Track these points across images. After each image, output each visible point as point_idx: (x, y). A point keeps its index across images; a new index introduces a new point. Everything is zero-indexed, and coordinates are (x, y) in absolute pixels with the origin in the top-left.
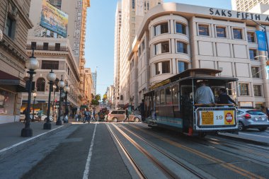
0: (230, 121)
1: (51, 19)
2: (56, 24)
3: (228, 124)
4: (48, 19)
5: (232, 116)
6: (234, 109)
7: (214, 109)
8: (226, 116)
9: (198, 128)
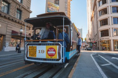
0: (52, 55)
1: (51, 8)
2: (54, 10)
3: (50, 58)
4: (50, 9)
5: (55, 51)
6: (59, 45)
7: (37, 45)
8: (48, 51)
9: (26, 59)
